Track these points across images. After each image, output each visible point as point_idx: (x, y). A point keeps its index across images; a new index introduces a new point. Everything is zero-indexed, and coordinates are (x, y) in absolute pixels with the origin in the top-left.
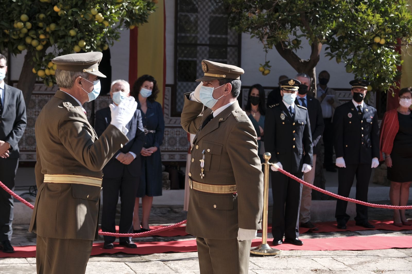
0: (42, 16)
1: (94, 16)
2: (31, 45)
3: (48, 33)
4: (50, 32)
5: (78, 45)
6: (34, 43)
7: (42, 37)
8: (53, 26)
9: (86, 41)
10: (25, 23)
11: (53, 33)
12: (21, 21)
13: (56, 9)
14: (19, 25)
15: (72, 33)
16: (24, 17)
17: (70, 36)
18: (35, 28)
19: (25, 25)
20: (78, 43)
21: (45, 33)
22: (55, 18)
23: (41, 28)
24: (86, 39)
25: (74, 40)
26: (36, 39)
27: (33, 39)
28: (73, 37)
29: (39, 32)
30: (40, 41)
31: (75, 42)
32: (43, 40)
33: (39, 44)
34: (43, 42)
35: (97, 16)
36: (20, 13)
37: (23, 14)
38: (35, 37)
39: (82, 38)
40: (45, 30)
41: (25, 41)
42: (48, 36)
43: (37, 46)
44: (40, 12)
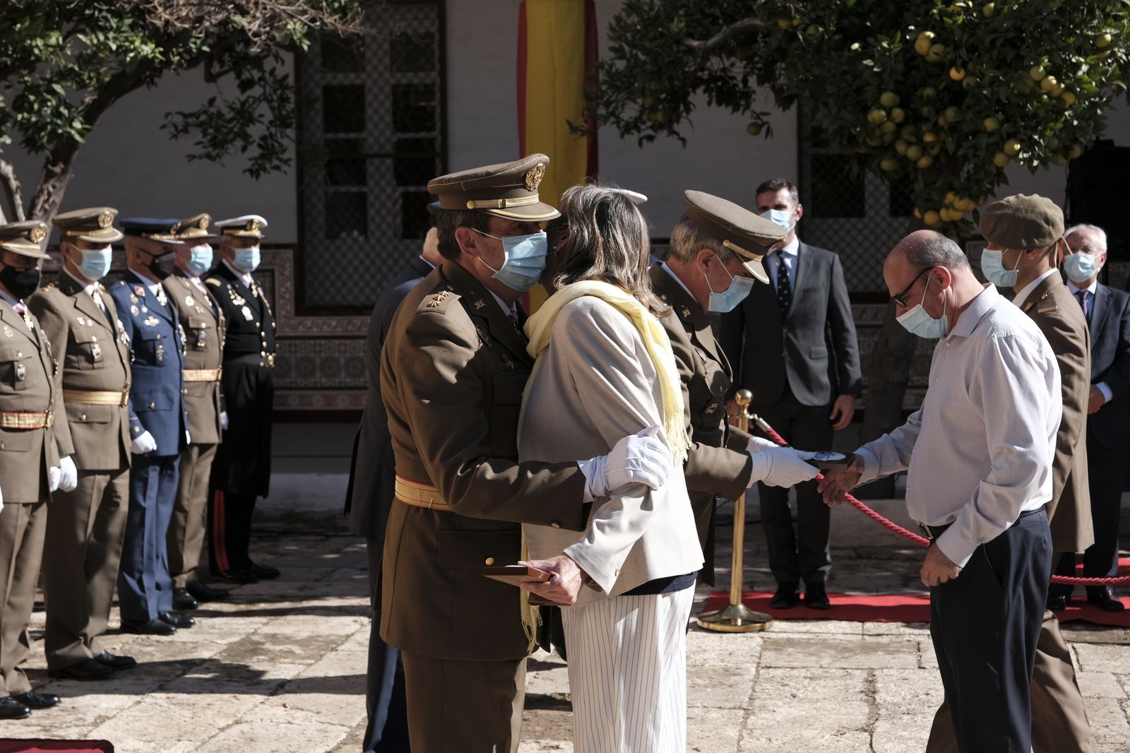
0: (929, 91)
1: (1038, 83)
2: (905, 157)
3: (942, 128)
4: (946, 127)
5: (1002, 150)
6: (912, 152)
7: (929, 138)
8: (950, 113)
9: (1021, 142)
10: (889, 111)
11: (954, 128)
12: (882, 107)
13: (954, 74)
14: (877, 115)
15: (990, 124)
16: (887, 98)
17: (985, 132)
18: (914, 119)
19: (889, 114)
20: (1003, 147)
21: (936, 129)
22: (956, 95)
23: (927, 120)
24: (1020, 137)
25: (993, 140)
26: (917, 144)
27: (910, 144)
28: (991, 134)
29: (924, 128)
30: (925, 148)
31: (997, 144)
32: (932, 145)
33: (923, 155)
34: (932, 148)
35: (1044, 84)
36: (881, 91)
37: (886, 90)
38: (913, 139)
39: (1011, 136)
40: (936, 123)
41: (895, 151)
42: (943, 136)
43: (919, 159)
44: (924, 84)
